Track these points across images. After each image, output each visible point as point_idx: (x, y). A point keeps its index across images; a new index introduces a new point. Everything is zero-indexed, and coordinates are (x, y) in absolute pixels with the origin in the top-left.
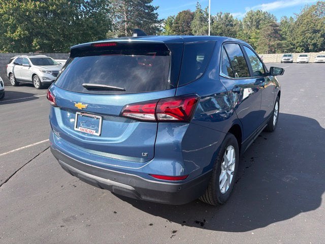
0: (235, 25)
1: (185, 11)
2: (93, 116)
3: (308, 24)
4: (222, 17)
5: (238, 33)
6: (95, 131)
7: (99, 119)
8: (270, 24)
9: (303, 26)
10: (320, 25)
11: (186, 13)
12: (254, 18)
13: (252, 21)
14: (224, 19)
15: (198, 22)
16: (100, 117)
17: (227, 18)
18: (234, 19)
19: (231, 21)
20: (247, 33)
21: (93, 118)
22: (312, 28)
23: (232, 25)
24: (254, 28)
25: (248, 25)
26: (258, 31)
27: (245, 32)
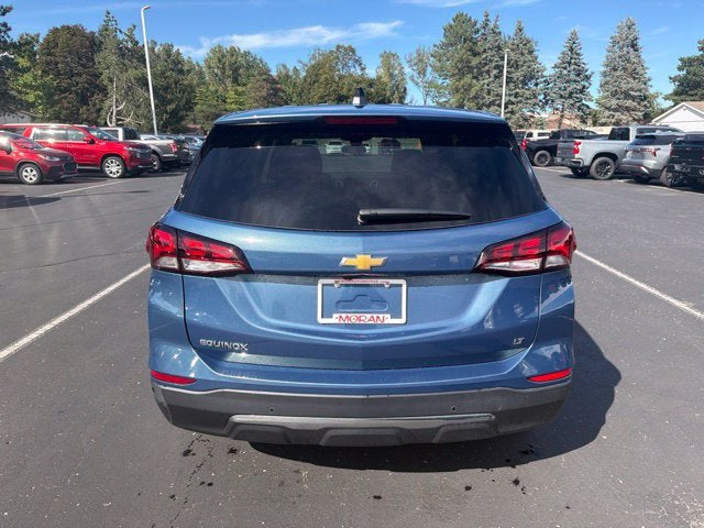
0: (189, 71)
1: (68, 28)
2: (380, 281)
3: (327, 84)
4: (156, 50)
5: (197, 90)
6: (389, 316)
7: (401, 286)
8: (264, 77)
9: (319, 87)
10: (346, 87)
11: (74, 32)
12: (227, 61)
13: (224, 68)
14: (163, 56)
15: (113, 58)
16: (403, 282)
17: (169, 55)
18: (186, 58)
19: (179, 63)
20: (217, 91)
21: (382, 285)
22: (334, 90)
23: (181, 72)
24: (228, 82)
25: (217, 75)
26: (240, 89)
27: (212, 88)
